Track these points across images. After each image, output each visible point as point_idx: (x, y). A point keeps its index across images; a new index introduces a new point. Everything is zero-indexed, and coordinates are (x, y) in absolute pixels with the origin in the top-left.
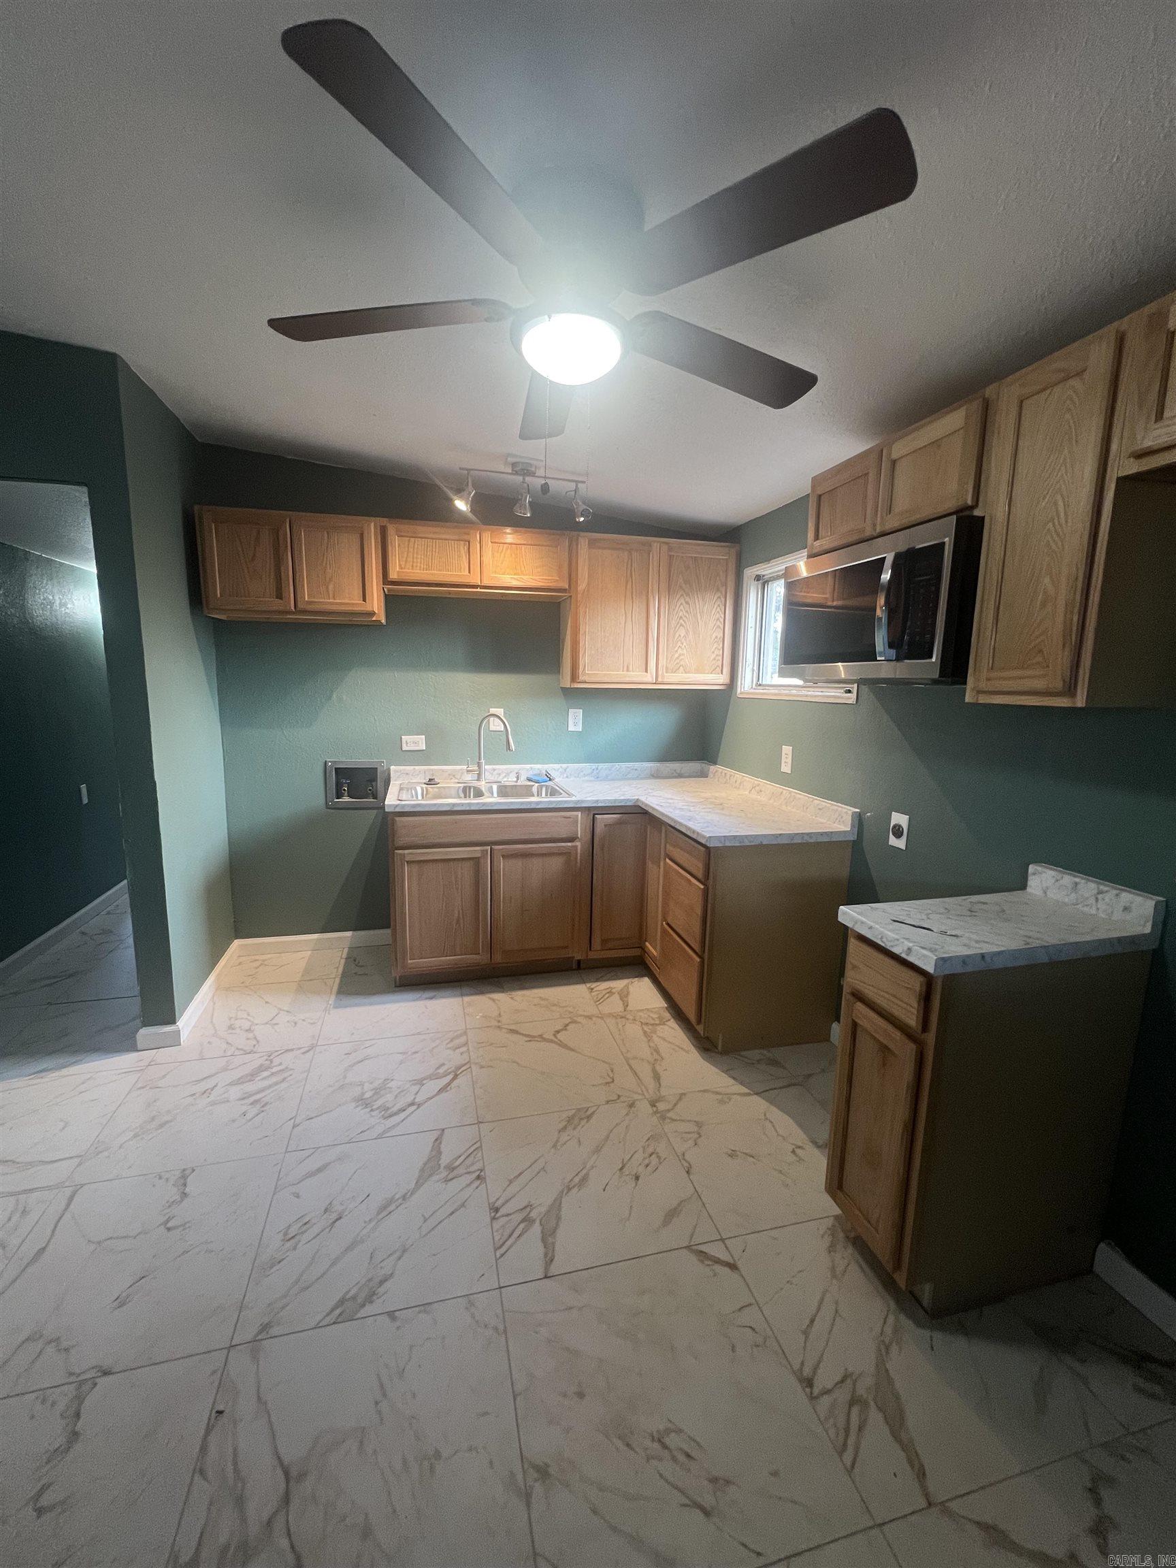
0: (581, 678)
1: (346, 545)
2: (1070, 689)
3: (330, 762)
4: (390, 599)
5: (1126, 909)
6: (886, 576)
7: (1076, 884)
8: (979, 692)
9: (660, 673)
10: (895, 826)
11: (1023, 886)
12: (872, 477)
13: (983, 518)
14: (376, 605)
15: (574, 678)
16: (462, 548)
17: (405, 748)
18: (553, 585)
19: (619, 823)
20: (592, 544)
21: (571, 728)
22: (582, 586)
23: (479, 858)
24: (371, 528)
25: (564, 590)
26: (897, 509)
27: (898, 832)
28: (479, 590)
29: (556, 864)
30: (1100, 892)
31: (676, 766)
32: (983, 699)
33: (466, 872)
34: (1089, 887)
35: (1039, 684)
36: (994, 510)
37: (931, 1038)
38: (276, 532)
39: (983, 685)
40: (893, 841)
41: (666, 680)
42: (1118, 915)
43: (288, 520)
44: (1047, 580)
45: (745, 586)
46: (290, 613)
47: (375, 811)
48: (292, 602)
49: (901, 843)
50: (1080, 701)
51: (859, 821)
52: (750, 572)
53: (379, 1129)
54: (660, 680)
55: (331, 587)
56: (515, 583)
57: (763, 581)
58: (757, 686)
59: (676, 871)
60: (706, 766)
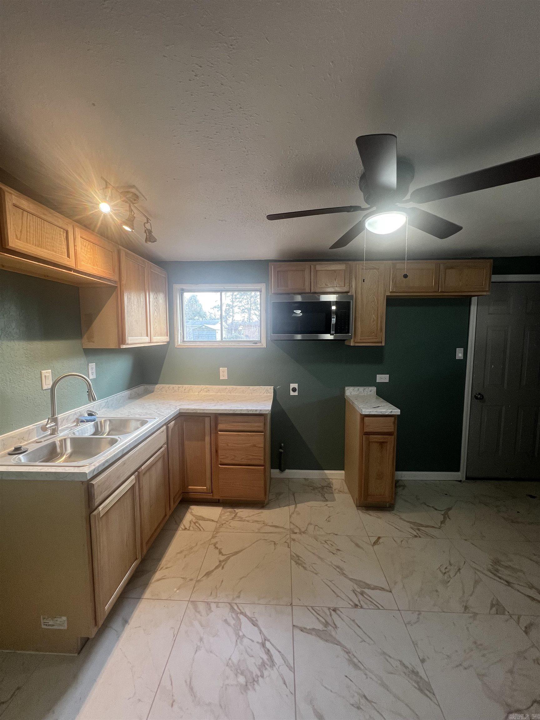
0: (125, 343)
6: (333, 308)
7: (358, 389)
9: (152, 336)
10: (293, 388)
12: (307, 272)
15: (123, 340)
18: (112, 278)
19: (174, 425)
20: (126, 255)
21: (90, 377)
23: (133, 485)
25: (115, 282)
26: (319, 286)
27: (295, 390)
28: (72, 273)
29: (160, 463)
30: (364, 389)
32: (357, 345)
34: (361, 389)
36: (355, 293)
39: (358, 341)
40: (292, 393)
45: (173, 291)
49: (296, 394)
50: (383, 344)
51: (274, 390)
52: (176, 286)
53: (285, 670)
54: (152, 341)
56: (94, 273)
57: (183, 291)
58: (183, 341)
59: (225, 435)
60: (149, 387)
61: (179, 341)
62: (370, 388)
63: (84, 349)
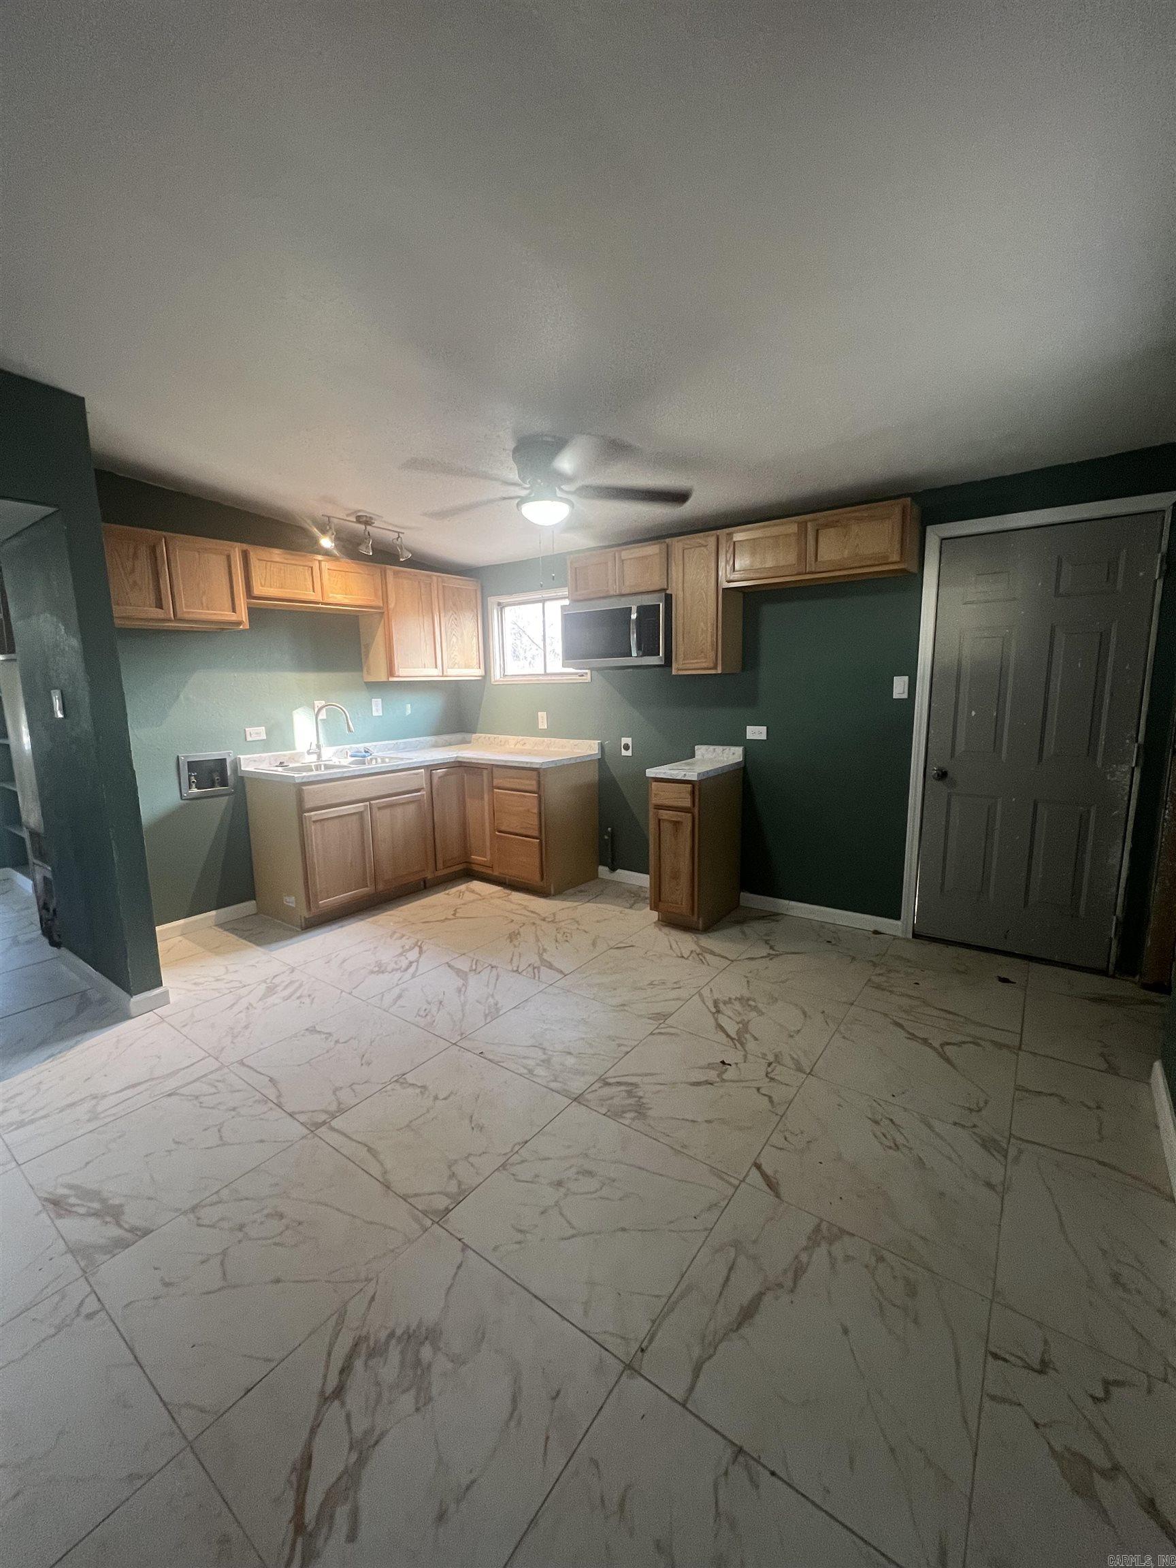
0: (397, 674)
1: (215, 564)
2: (715, 667)
3: (183, 756)
4: (252, 611)
5: (734, 754)
6: (634, 616)
7: (715, 749)
8: (678, 670)
9: (444, 669)
10: (625, 745)
11: (693, 756)
12: (610, 564)
13: (671, 595)
14: (243, 615)
15: (391, 672)
16: (306, 573)
17: (249, 739)
18: (373, 604)
19: (446, 774)
20: (396, 573)
21: (375, 714)
22: (392, 606)
23: (361, 812)
24: (236, 550)
25: (379, 608)
26: (627, 583)
27: (626, 747)
28: (320, 605)
29: (412, 808)
30: (724, 750)
31: (446, 737)
32: (681, 673)
33: (354, 824)
34: (719, 749)
35: (705, 665)
36: (675, 590)
37: (696, 811)
38: (153, 550)
39: (680, 667)
40: (624, 753)
41: (449, 674)
42: (731, 757)
43: (163, 540)
44: (702, 624)
45: (489, 608)
46: (169, 620)
47: (227, 797)
48: (172, 612)
49: (629, 753)
50: (719, 671)
51: (602, 747)
52: (492, 601)
54: (445, 674)
55: (204, 599)
56: (346, 601)
57: (501, 606)
58: (505, 676)
59: (506, 794)
60: (467, 736)
61: (496, 675)
62: (733, 749)
63: (365, 682)
